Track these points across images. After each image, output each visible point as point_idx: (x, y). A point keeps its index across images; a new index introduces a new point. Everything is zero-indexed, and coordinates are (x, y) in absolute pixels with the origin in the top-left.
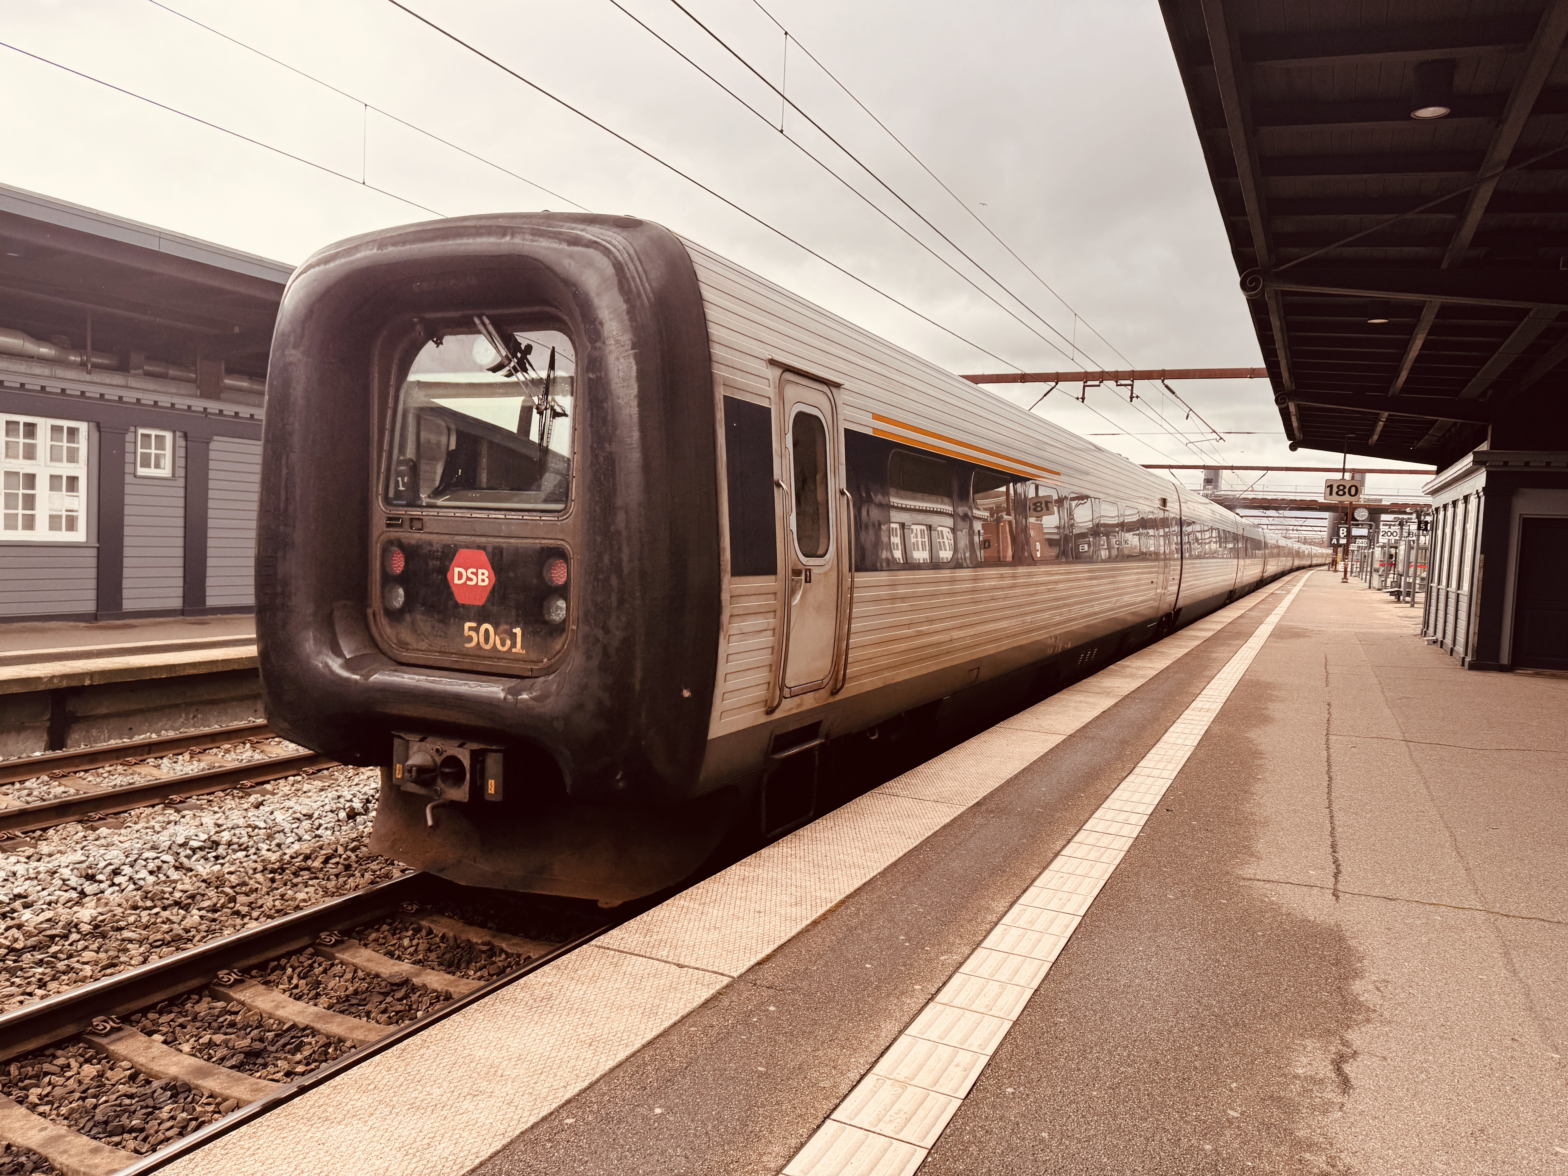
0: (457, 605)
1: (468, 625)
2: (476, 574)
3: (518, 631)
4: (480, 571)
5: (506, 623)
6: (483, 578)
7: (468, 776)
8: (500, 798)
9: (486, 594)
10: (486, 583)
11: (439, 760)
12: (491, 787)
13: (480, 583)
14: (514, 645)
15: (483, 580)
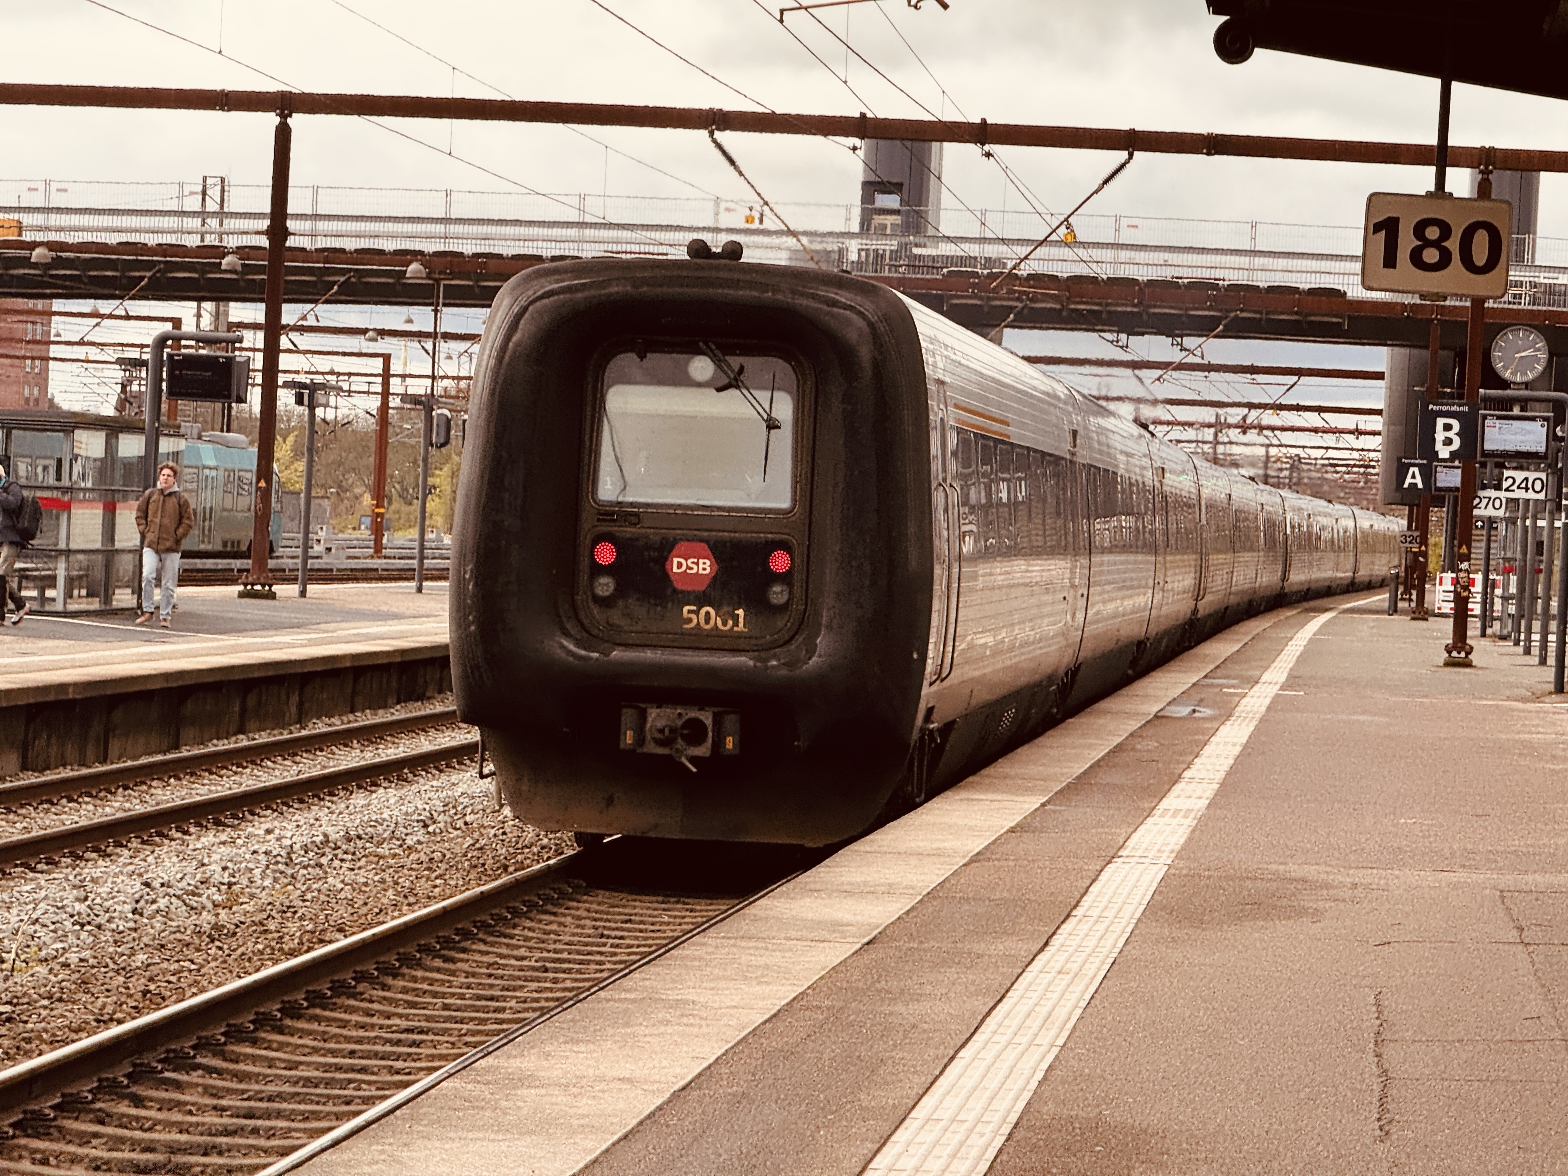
0: (675, 591)
1: (686, 609)
2: (697, 564)
3: (740, 612)
4: (701, 561)
5: (729, 604)
6: (704, 567)
7: (710, 734)
8: (737, 752)
9: (707, 582)
10: (708, 571)
11: (680, 723)
12: (730, 743)
13: (701, 572)
14: (736, 624)
15: (704, 569)
